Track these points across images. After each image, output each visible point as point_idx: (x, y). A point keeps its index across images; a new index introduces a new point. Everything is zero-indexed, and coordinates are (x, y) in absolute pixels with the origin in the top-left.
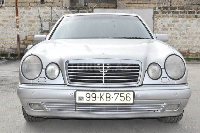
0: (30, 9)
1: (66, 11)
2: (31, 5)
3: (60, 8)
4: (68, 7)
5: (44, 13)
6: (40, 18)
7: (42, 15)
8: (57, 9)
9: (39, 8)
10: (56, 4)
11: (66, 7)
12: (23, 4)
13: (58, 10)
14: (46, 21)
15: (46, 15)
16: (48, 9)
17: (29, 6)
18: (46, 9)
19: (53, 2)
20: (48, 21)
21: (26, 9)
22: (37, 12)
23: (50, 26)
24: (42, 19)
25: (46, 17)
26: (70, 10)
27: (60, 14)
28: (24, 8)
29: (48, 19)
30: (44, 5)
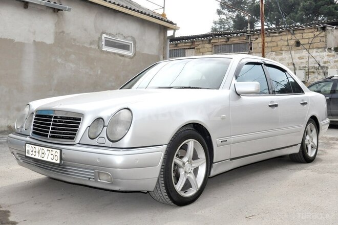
0: (282, 54)
1: (330, 53)
2: (282, 49)
3: (321, 50)
4: (333, 49)
5: (300, 58)
6: (294, 64)
7: (296, 61)
8: (316, 52)
9: (293, 52)
10: (315, 45)
11: (330, 49)
12: (273, 48)
13: (318, 54)
14: (301, 68)
15: (302, 61)
16: (304, 53)
17: (281, 50)
18: (302, 52)
19: (311, 43)
20: (304, 68)
21: (276, 55)
22: (290, 58)
23: (306, 75)
24: (296, 66)
25: (302, 63)
26: (336, 51)
27: (320, 59)
28: (274, 53)
29: (304, 66)
30: (299, 48)
